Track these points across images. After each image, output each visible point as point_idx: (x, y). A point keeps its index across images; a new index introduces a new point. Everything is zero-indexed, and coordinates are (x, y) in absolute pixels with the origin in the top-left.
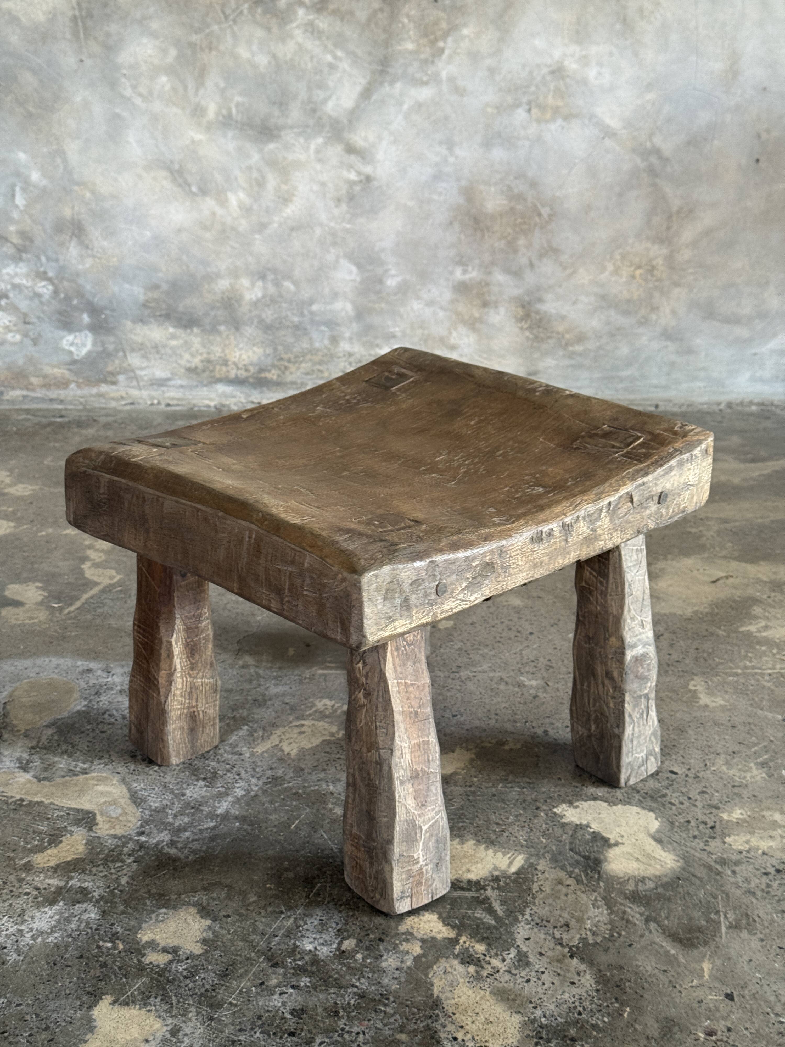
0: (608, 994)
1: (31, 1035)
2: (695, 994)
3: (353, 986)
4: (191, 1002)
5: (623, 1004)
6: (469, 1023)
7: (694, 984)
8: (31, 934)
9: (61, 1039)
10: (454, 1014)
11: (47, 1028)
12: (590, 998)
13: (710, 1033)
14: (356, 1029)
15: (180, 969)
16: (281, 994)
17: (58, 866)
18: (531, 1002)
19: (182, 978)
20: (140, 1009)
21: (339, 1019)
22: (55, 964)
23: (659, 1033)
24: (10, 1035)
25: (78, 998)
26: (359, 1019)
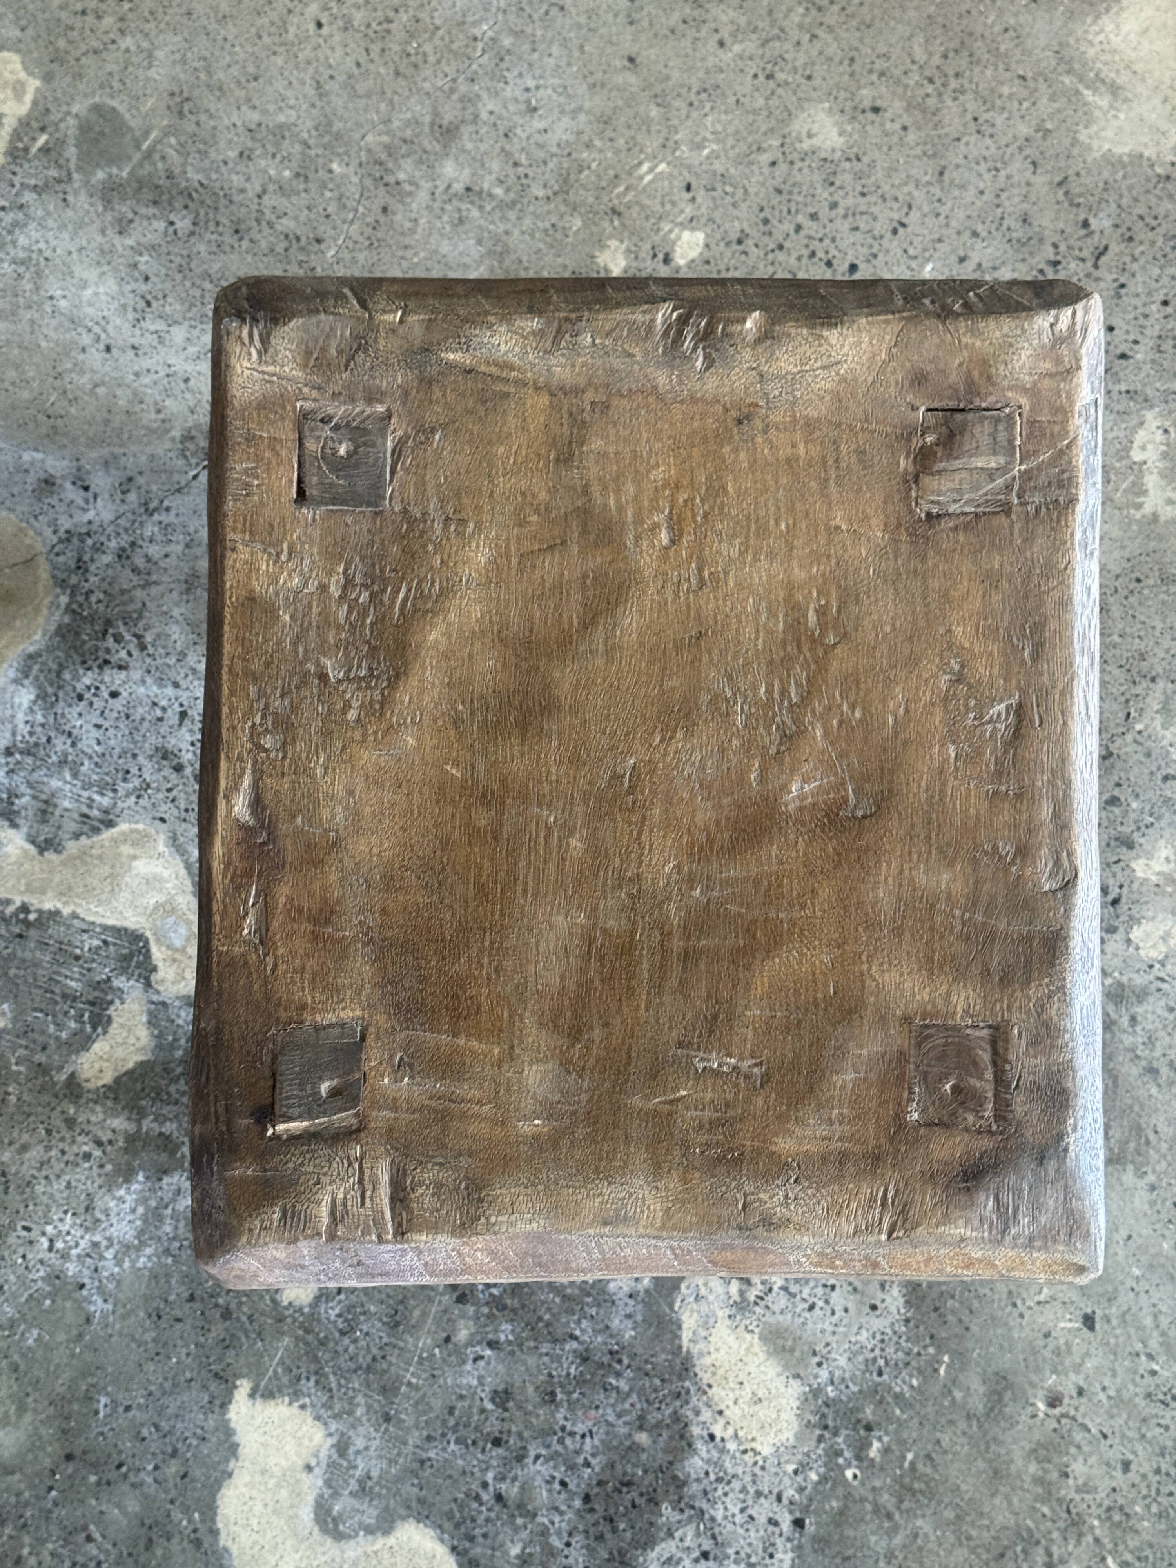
0: (921, 1328)
1: (156, 1468)
2: (1041, 1320)
3: (573, 1337)
4: (357, 1386)
5: (940, 1350)
6: (731, 1403)
7: (1042, 1298)
8: (112, 1251)
9: (198, 1473)
10: (710, 1386)
11: (174, 1453)
12: (895, 1339)
13: (1054, 1401)
14: (580, 1428)
15: (333, 1314)
16: (475, 1360)
17: (117, 1080)
18: (814, 1353)
19: (337, 1335)
20: (290, 1404)
21: (558, 1406)
22: (159, 1317)
23: (985, 1406)
24: (129, 1470)
25: (205, 1387)
26: (583, 1405)
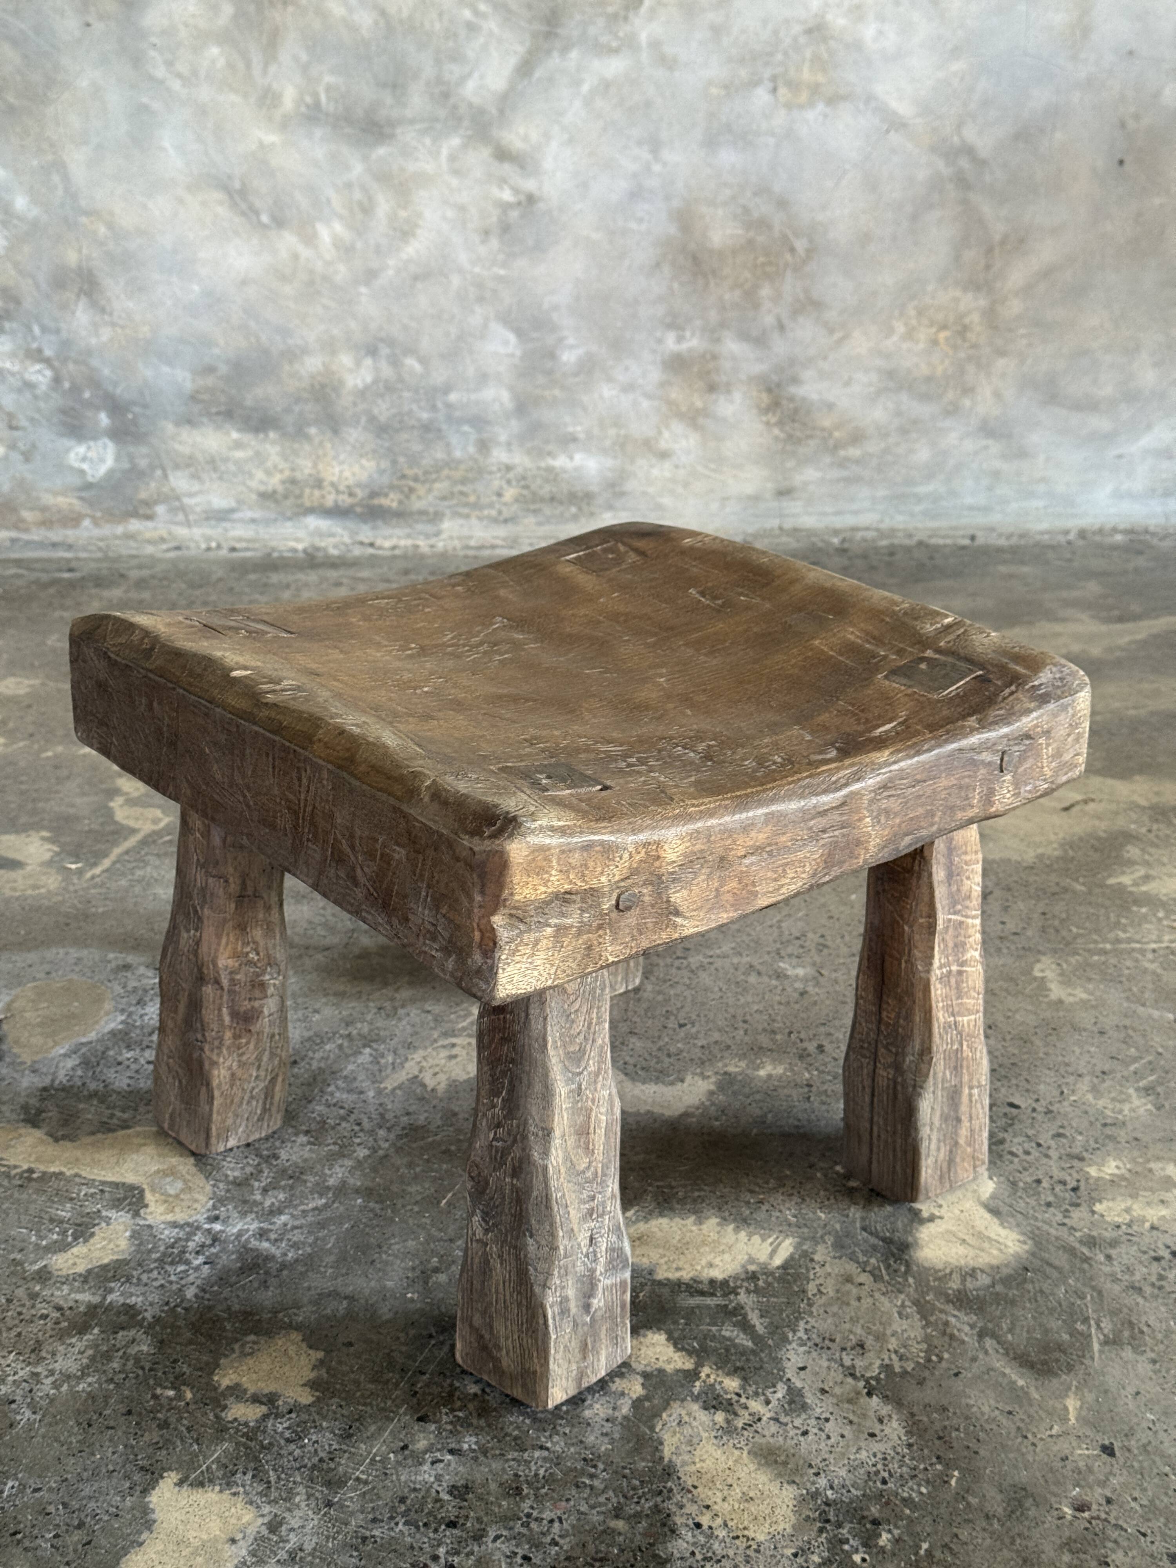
0: (926, 1451)
1: (56, 1536)
2: (1055, 1448)
3: (542, 1448)
4: (298, 1479)
5: (948, 1465)
6: (719, 1500)
7: (1054, 1432)
8: (51, 1379)
9: (103, 1542)
10: (695, 1487)
11: (81, 1525)
12: (898, 1458)
13: (1081, 1507)
14: (547, 1515)
15: (280, 1428)
16: (433, 1463)
17: (89, 1271)
18: (810, 1466)
19: (282, 1442)
20: (221, 1491)
21: (523, 1499)
22: (90, 1425)
23: (1005, 1510)
24: (24, 1537)
25: (127, 1477)
26: (552, 1498)
